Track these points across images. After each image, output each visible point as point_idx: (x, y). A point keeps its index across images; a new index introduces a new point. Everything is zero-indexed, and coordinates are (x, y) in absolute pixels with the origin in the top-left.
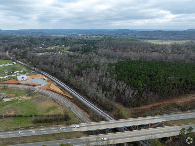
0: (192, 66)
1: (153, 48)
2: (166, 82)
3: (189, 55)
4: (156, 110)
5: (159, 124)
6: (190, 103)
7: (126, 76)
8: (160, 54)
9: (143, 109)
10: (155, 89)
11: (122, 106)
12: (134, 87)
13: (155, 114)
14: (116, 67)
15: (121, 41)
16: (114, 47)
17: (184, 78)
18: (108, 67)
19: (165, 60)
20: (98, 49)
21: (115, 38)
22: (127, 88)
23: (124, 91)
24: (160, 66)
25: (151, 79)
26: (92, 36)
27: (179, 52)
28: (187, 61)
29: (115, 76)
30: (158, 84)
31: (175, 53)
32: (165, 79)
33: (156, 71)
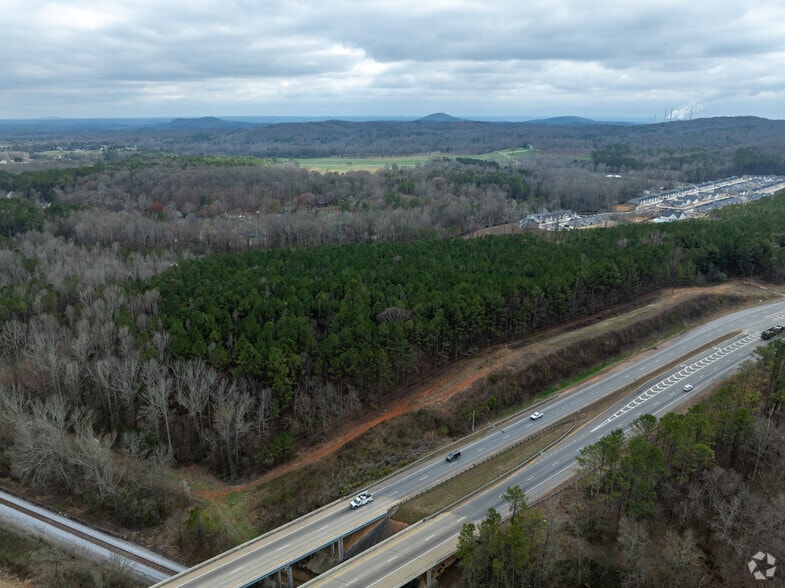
0: (458, 249)
1: (316, 189)
2: (380, 333)
3: (441, 208)
4: (359, 461)
5: (376, 525)
6: (472, 396)
7: (214, 332)
8: (347, 213)
9: (305, 469)
10: (342, 369)
11: (210, 478)
12: (255, 377)
13: (355, 484)
14: (164, 293)
15: (184, 167)
16: (154, 200)
17: (441, 302)
18: (122, 299)
19: (366, 235)
20: (73, 212)
21: (161, 156)
22: (221, 389)
23: (209, 409)
24: (350, 264)
25: (321, 328)
26: (46, 153)
27: (409, 198)
28: (440, 232)
29: (160, 339)
30: (349, 347)
31: (398, 204)
32: (374, 319)
33: (338, 287)
